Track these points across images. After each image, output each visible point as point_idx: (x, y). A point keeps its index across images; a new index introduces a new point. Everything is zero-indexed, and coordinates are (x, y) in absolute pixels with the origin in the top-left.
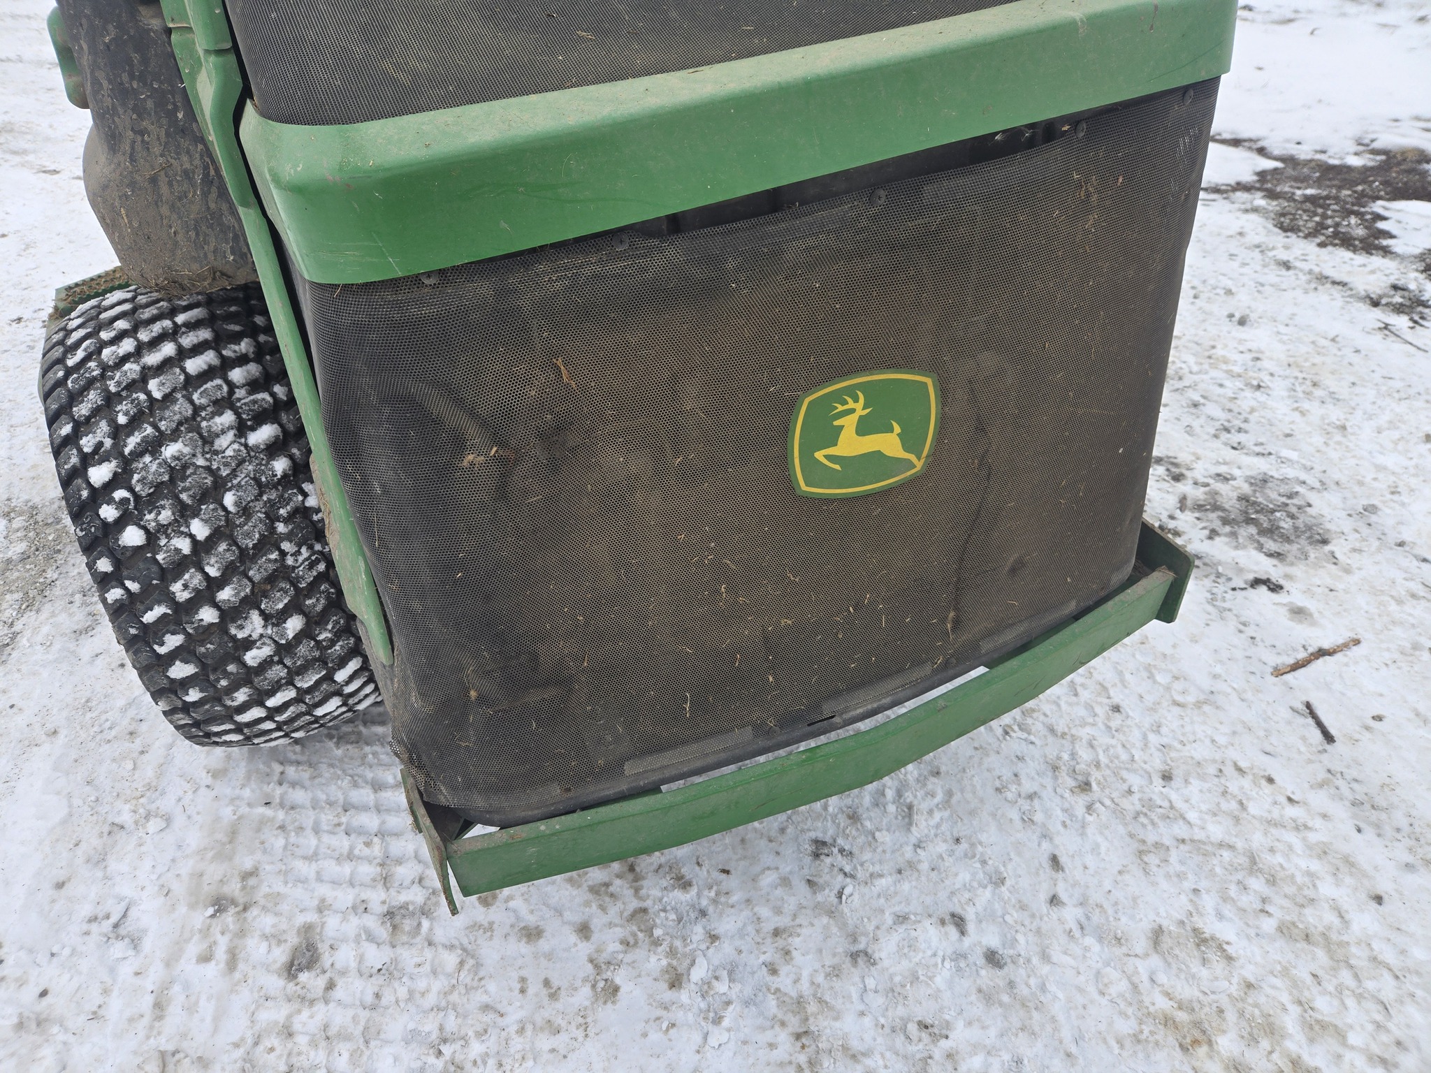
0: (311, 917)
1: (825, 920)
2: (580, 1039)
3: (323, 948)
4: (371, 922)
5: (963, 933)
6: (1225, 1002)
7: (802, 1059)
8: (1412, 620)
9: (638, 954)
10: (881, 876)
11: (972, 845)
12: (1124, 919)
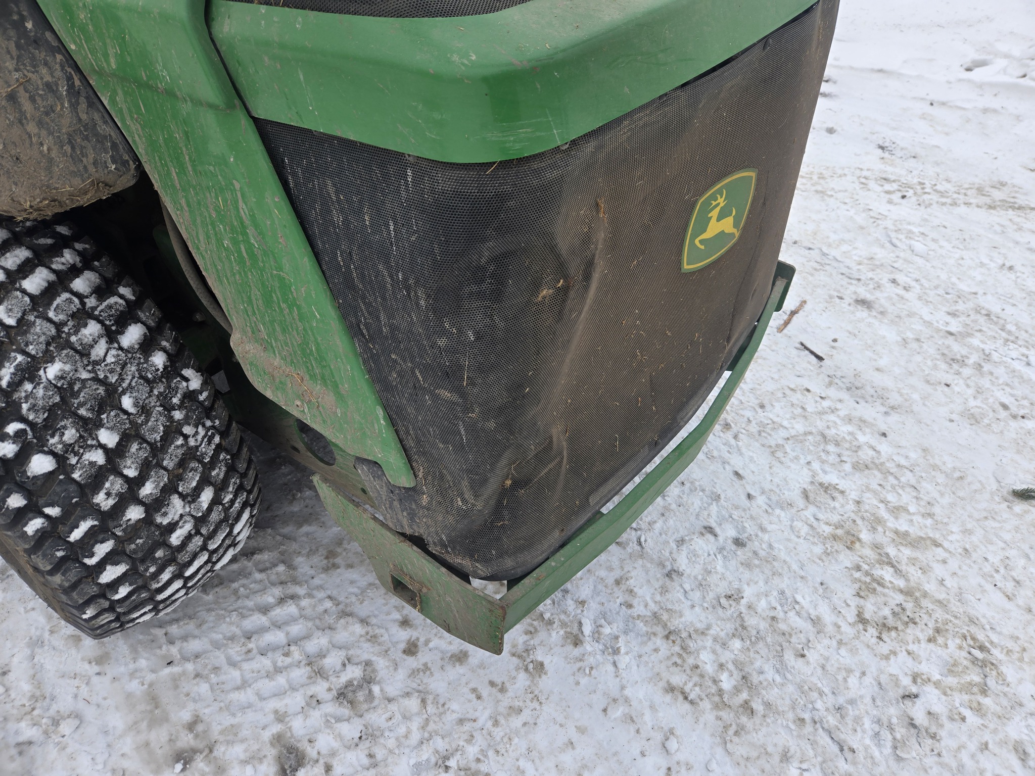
0: (276, 728)
1: (640, 562)
2: (538, 707)
3: (304, 746)
4: (330, 708)
5: (716, 536)
6: (853, 516)
7: (677, 649)
8: (822, 283)
9: (542, 635)
10: (655, 522)
11: (692, 483)
12: (786, 492)
